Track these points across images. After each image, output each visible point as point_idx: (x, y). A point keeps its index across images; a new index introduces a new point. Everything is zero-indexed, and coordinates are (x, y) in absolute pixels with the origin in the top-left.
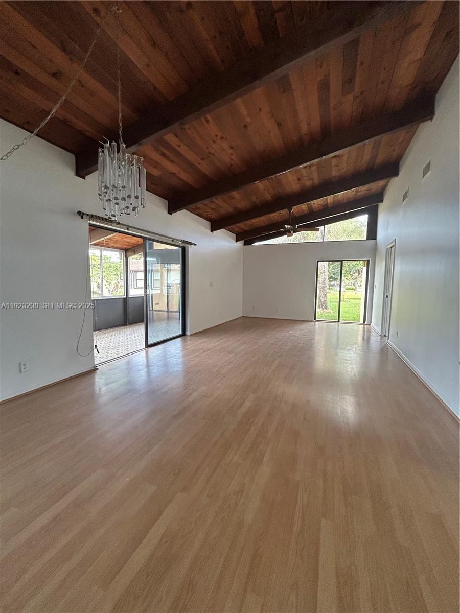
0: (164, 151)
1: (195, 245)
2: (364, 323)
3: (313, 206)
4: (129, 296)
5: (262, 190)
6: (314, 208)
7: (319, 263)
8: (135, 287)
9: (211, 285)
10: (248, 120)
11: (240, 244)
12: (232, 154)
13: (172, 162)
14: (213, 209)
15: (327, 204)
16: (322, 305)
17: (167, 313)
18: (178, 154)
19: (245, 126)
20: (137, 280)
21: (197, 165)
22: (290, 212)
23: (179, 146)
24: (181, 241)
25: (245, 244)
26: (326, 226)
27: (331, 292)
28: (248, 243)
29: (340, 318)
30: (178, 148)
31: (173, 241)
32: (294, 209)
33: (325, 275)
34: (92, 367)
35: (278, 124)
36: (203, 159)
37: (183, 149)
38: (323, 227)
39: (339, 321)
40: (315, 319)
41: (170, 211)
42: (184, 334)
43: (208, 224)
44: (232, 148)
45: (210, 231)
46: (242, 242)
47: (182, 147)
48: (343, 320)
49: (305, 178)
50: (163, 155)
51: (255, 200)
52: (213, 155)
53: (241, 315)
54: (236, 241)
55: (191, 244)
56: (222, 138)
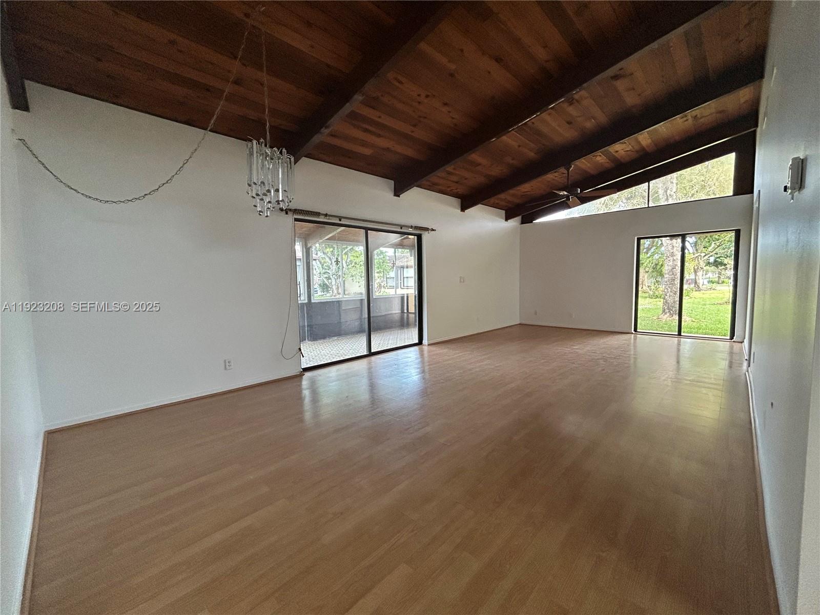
0: (365, 126)
1: (433, 230)
2: (732, 338)
3: (616, 155)
4: (374, 297)
5: (517, 147)
6: (619, 158)
7: (642, 241)
8: (402, 287)
9: (462, 280)
10: (453, 67)
11: (514, 223)
12: (449, 112)
13: (379, 136)
14: (457, 182)
15: (643, 149)
16: (668, 308)
17: (414, 315)
18: (383, 127)
19: (452, 75)
20: (404, 278)
21: (410, 133)
22: (568, 171)
23: (380, 117)
24: (412, 227)
25: (523, 223)
26: (652, 183)
27: (717, 288)
28: (527, 219)
29: (682, 330)
30: (379, 120)
31: (401, 228)
32: (575, 165)
33: (674, 260)
34: (297, 373)
35: (497, 60)
36: (415, 126)
37: (386, 120)
38: (647, 183)
39: (679, 334)
40: (635, 330)
41: (397, 193)
42: (420, 342)
43: (456, 202)
44: (446, 104)
45: (459, 211)
46: (518, 219)
47: (383, 117)
48: (688, 333)
49: (579, 119)
50: (366, 130)
51: (511, 162)
52: (425, 118)
53: (519, 323)
54: (507, 219)
55: (426, 229)
56: (427, 96)
